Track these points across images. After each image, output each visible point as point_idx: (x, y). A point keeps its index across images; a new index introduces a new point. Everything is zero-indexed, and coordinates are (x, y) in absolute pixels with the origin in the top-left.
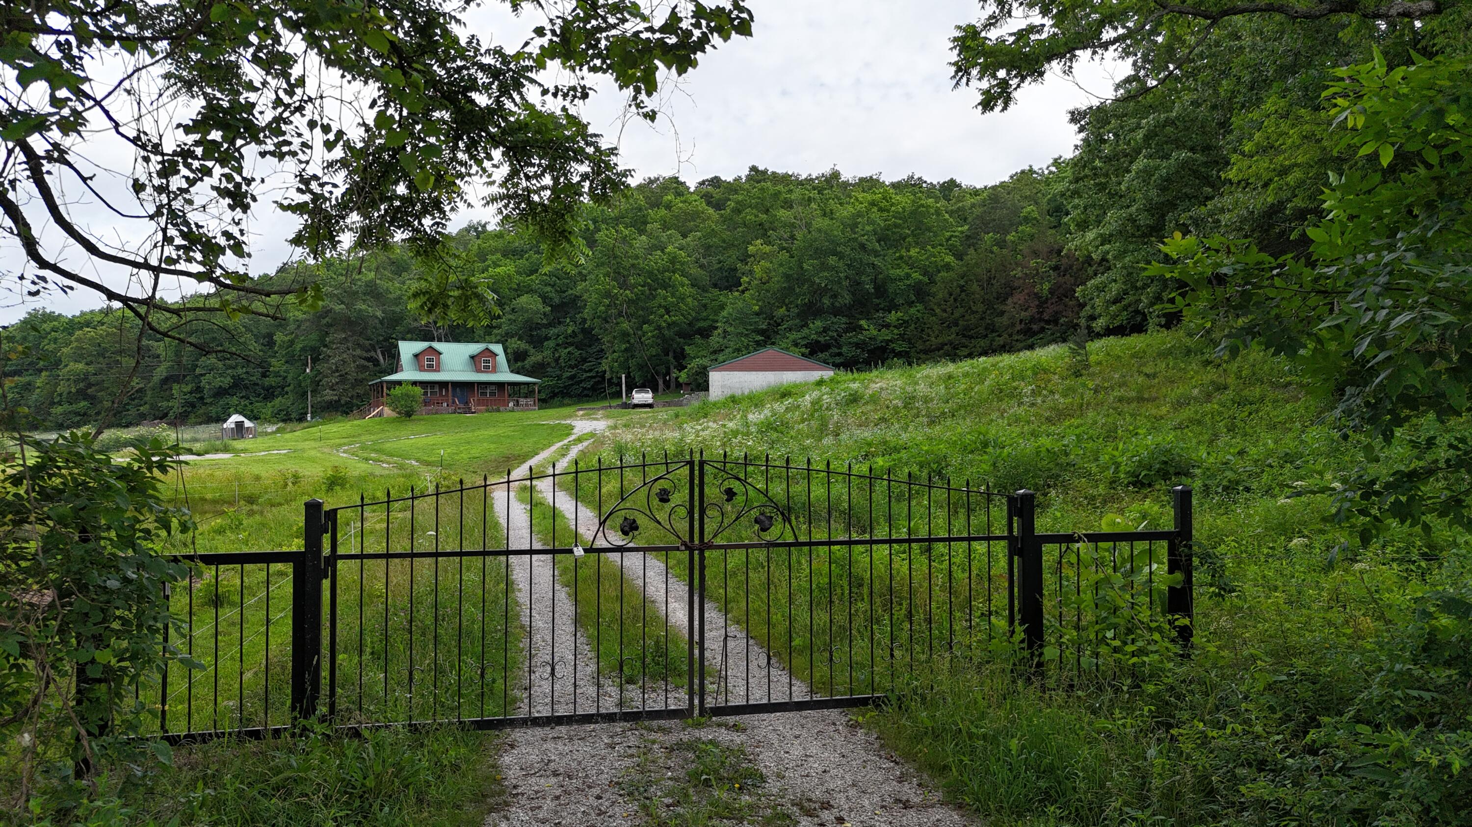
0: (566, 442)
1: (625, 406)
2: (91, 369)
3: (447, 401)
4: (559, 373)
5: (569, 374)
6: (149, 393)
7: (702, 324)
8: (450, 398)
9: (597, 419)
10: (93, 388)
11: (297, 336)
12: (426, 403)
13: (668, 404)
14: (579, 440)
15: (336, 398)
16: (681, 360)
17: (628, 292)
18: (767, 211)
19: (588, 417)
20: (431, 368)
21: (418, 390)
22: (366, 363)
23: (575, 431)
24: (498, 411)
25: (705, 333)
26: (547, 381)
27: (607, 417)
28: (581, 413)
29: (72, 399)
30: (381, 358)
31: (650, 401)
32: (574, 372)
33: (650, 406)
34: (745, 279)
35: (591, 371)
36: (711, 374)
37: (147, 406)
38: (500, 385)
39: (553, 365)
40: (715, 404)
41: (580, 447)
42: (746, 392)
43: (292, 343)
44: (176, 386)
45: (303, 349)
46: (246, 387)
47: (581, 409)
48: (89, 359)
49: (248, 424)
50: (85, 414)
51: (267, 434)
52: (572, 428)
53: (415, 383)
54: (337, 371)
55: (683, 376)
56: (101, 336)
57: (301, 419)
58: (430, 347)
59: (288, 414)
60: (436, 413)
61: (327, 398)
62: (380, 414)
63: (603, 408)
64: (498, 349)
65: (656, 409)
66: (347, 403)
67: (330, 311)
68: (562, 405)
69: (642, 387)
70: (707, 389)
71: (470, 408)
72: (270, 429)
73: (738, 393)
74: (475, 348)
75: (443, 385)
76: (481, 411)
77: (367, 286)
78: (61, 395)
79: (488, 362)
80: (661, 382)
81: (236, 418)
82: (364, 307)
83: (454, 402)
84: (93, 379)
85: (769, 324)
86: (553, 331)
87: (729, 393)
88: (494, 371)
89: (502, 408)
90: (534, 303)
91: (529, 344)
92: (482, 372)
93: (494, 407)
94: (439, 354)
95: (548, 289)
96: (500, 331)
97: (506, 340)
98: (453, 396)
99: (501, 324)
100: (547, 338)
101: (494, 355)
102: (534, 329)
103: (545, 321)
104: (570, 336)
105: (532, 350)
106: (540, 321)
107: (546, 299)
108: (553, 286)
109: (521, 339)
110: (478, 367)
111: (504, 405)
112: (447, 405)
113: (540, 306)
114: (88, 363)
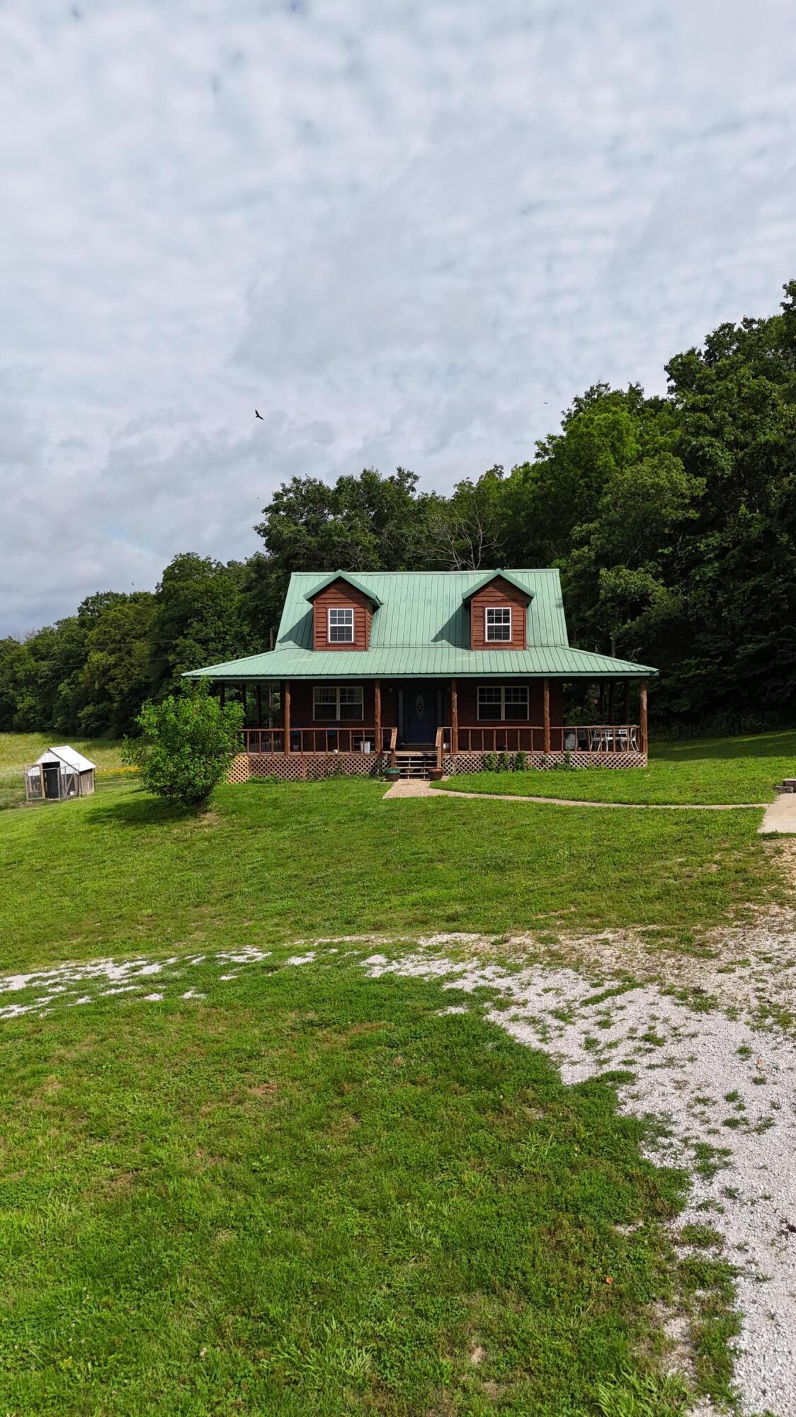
3: (367, 739)
8: (379, 730)
20: (346, 641)
24: (519, 763)
38: (534, 687)
53: (289, 684)
58: (348, 584)
60: (336, 770)
64: (547, 584)
71: (431, 761)
76: (465, 768)
79: (503, 616)
83: (387, 740)
88: (521, 643)
89: (531, 757)
90: (663, 473)
91: (656, 577)
92: (485, 646)
93: (511, 754)
94: (371, 605)
95: (705, 440)
96: (586, 549)
97: (598, 570)
98: (388, 721)
99: (590, 533)
100: (698, 560)
101: (523, 599)
102: (669, 540)
103: (693, 514)
104: (759, 546)
105: (658, 590)
106: (680, 515)
107: (695, 463)
108: (717, 433)
109: (633, 566)
110: (475, 634)
111: (540, 746)
112: (372, 748)
113: (682, 479)
114: (111, 652)
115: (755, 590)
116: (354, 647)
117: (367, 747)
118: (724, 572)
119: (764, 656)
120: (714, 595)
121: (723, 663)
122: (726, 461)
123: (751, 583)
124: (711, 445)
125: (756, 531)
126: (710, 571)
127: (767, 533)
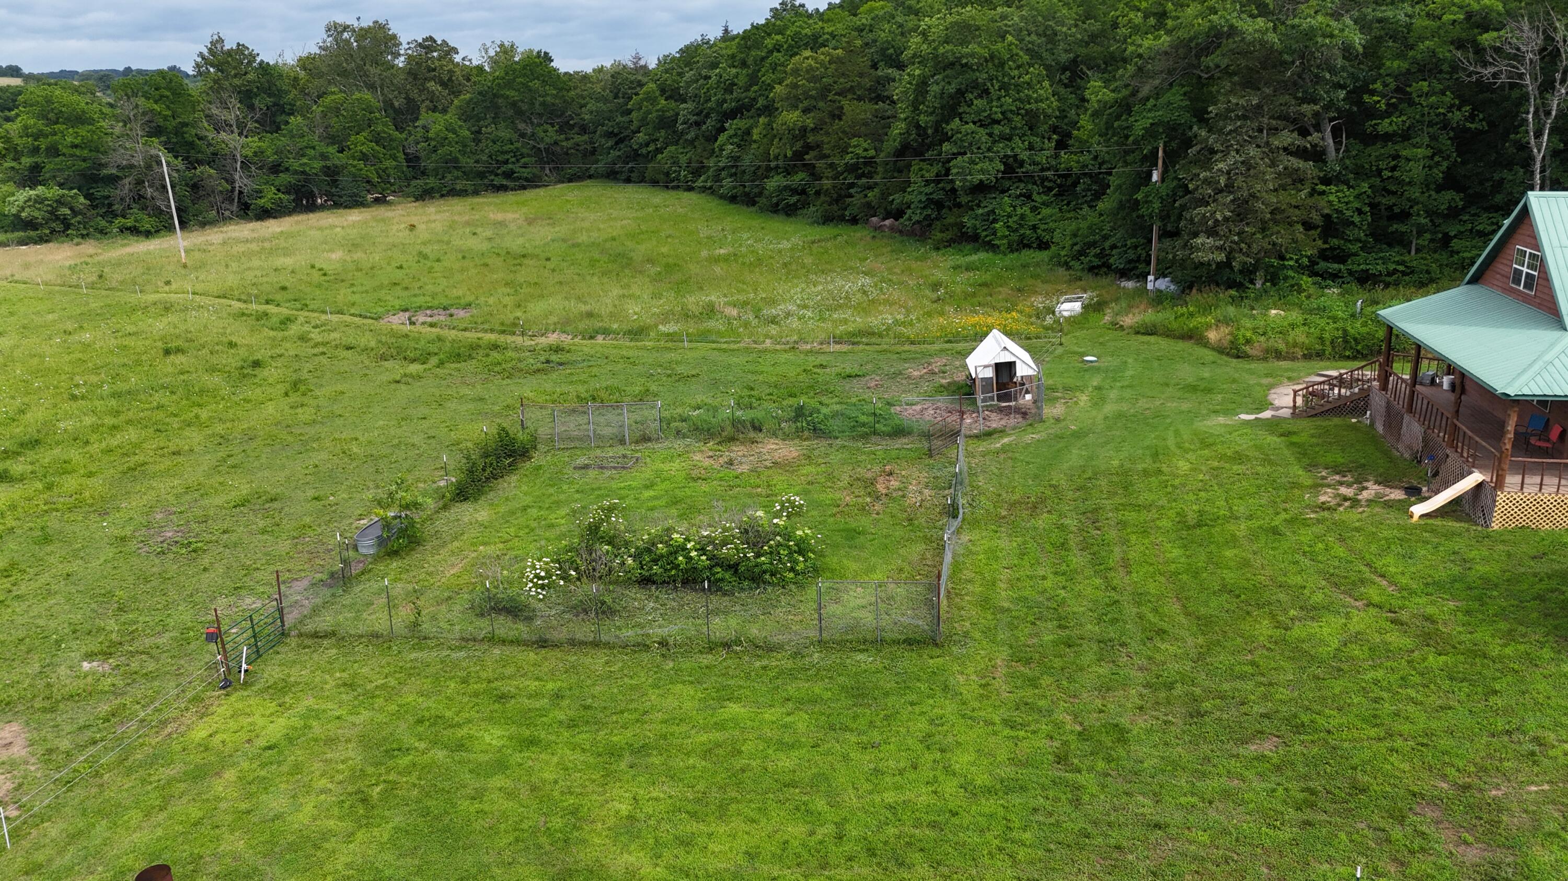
2: (810, 122)
6: (880, 170)
10: (813, 153)
29: (788, 167)
44: (915, 166)
45: (1150, 129)
48: (806, 103)
50: (803, 192)
56: (822, 64)
78: (776, 158)
84: (811, 138)
114: (806, 111)
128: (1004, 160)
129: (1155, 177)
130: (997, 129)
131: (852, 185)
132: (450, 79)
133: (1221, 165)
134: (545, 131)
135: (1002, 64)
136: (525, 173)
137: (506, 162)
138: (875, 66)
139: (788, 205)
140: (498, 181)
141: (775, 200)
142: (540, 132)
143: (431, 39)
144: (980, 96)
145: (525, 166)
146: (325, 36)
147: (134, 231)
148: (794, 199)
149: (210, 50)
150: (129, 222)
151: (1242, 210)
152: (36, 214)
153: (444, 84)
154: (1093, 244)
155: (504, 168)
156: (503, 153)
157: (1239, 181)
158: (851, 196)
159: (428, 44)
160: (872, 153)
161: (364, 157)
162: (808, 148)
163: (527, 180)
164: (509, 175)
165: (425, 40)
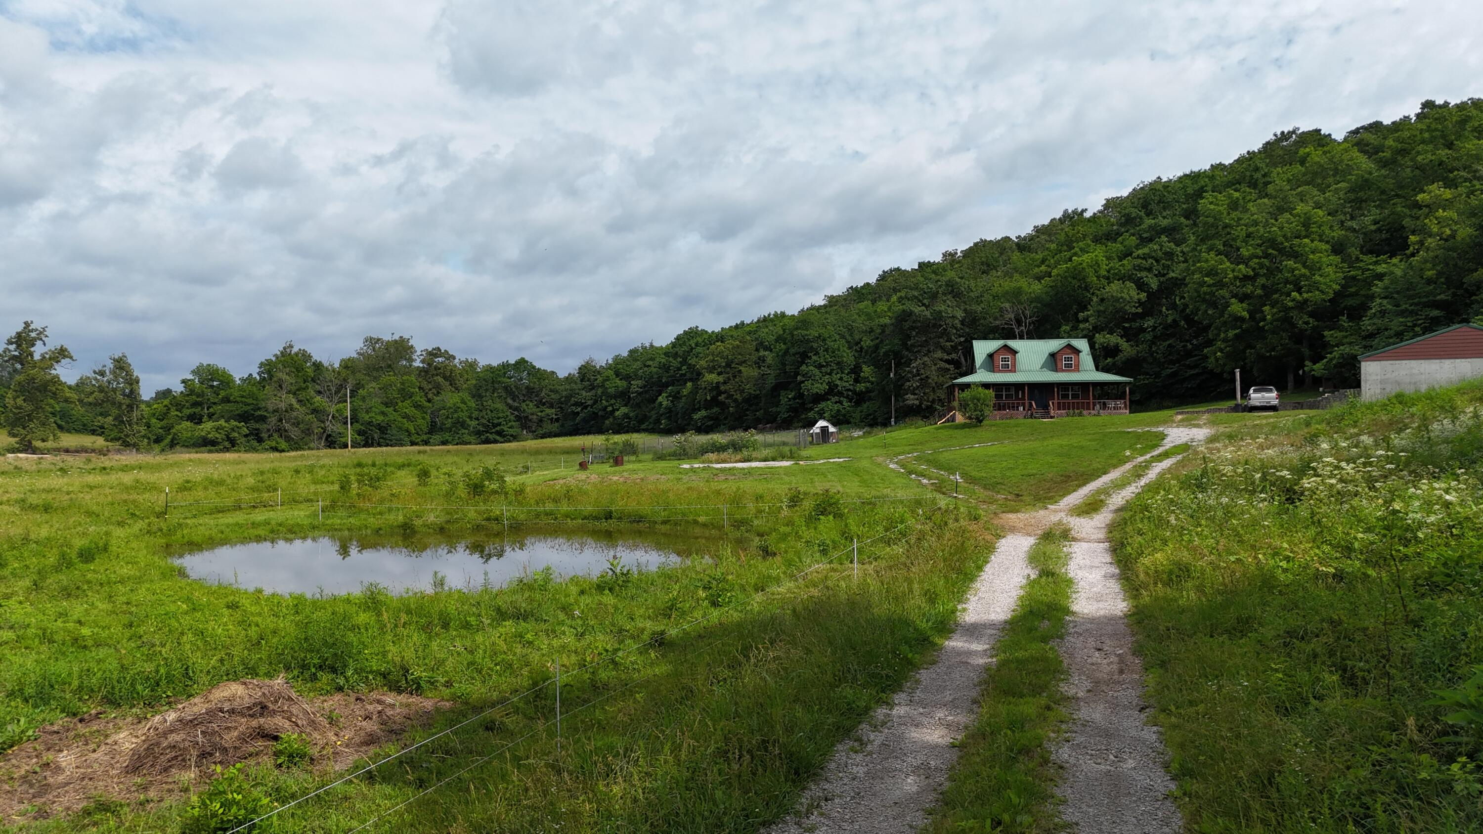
0: (1148, 456)
1: (1236, 409)
2: (721, 379)
3: (1024, 405)
4: (1157, 369)
5: (1169, 371)
6: (763, 399)
7: (1351, 302)
8: (1027, 402)
9: (1198, 426)
10: (723, 396)
11: (882, 341)
12: (999, 407)
13: (1300, 406)
14: (1166, 455)
15: (917, 402)
16: (1319, 348)
17: (1242, 267)
18: (1450, 146)
19: (1188, 423)
20: (1007, 369)
21: (991, 393)
22: (947, 366)
23: (1168, 439)
24: (1080, 415)
25: (1357, 313)
26: (1143, 380)
27: (1212, 423)
28: (1180, 417)
29: (708, 405)
30: (963, 360)
31: (1275, 402)
32: (1175, 368)
33: (1273, 408)
34: (1413, 238)
35: (1195, 366)
36: (1363, 364)
37: (762, 411)
38: (1084, 386)
39: (1150, 360)
40: (1370, 407)
41: (1167, 463)
42: (1424, 388)
43: (877, 347)
44: (783, 393)
45: (886, 354)
46: (840, 394)
47: (1178, 413)
48: (719, 370)
49: (832, 429)
50: (717, 419)
51: (852, 438)
52: (1163, 437)
53: (986, 386)
54: (919, 375)
55: (1318, 368)
56: (728, 349)
57: (885, 424)
58: (1006, 346)
59: (875, 419)
60: (1011, 418)
61: (910, 402)
62: (953, 419)
63: (1208, 411)
64: (1082, 344)
65: (1281, 413)
66: (928, 407)
67: (911, 313)
68: (1160, 408)
69: (1263, 384)
70: (1357, 384)
71: (1049, 413)
72: (857, 433)
73: (1409, 390)
74: (1054, 345)
75: (1019, 386)
76: (1061, 416)
77: (947, 285)
78: (699, 402)
79: (1070, 359)
80: (1291, 378)
81: (821, 423)
82: (943, 308)
83: (1031, 405)
84: (722, 388)
85: (1454, 295)
86: (1149, 323)
87: (1396, 390)
88: (1077, 369)
89: (1085, 412)
90: (1125, 291)
91: (1122, 337)
92: (1063, 371)
93: (1076, 411)
94: (1014, 352)
95: (1144, 274)
96: (1087, 324)
97: (1094, 335)
98: (1030, 399)
99: (1088, 317)
100: (1143, 330)
101: (1077, 352)
102: (1128, 320)
103: (1140, 310)
104: (1170, 326)
105: (1124, 345)
106: (1133, 310)
107: (1141, 286)
108: (1149, 270)
109: (1111, 333)
110: (1059, 366)
111: (1088, 409)
112: (1024, 409)
113: (1134, 293)
114: (719, 374)
115: (1170, 346)
116: (1011, 371)
117: (1021, 408)
118: (1155, 337)
119: (1174, 375)
120: (1151, 348)
121: (1155, 378)
122: (1154, 283)
123: (1168, 342)
124: (1147, 277)
125: (1170, 320)
126: (1149, 337)
127: (1174, 320)
128: (829, 383)
129: (892, 375)
130: (824, 370)
131: (747, 410)
132: (450, 376)
133: (914, 365)
134: (527, 405)
135: (824, 340)
136: (511, 431)
137: (499, 424)
138: (757, 350)
139: (708, 426)
140: (491, 437)
141: (699, 424)
142: (524, 405)
143: (439, 349)
144: (815, 355)
145: (511, 427)
146: (362, 345)
147: (275, 449)
148: (711, 423)
149: (282, 353)
150: (274, 444)
151: (924, 381)
152: (217, 435)
153: (445, 378)
154: (870, 415)
155: (498, 428)
156: (499, 418)
157: (922, 371)
158: (747, 415)
159: (435, 353)
160: (758, 392)
161: (406, 416)
162: (720, 393)
163: (512, 436)
164: (499, 433)
165: (434, 349)
